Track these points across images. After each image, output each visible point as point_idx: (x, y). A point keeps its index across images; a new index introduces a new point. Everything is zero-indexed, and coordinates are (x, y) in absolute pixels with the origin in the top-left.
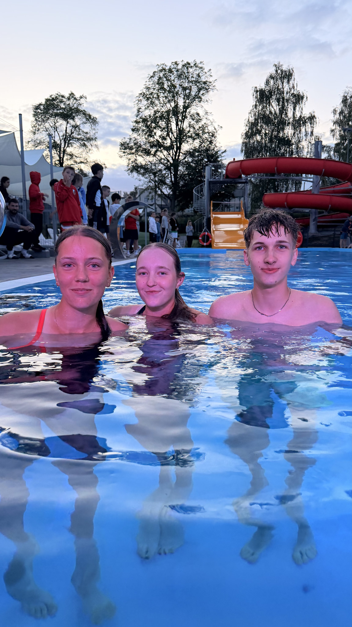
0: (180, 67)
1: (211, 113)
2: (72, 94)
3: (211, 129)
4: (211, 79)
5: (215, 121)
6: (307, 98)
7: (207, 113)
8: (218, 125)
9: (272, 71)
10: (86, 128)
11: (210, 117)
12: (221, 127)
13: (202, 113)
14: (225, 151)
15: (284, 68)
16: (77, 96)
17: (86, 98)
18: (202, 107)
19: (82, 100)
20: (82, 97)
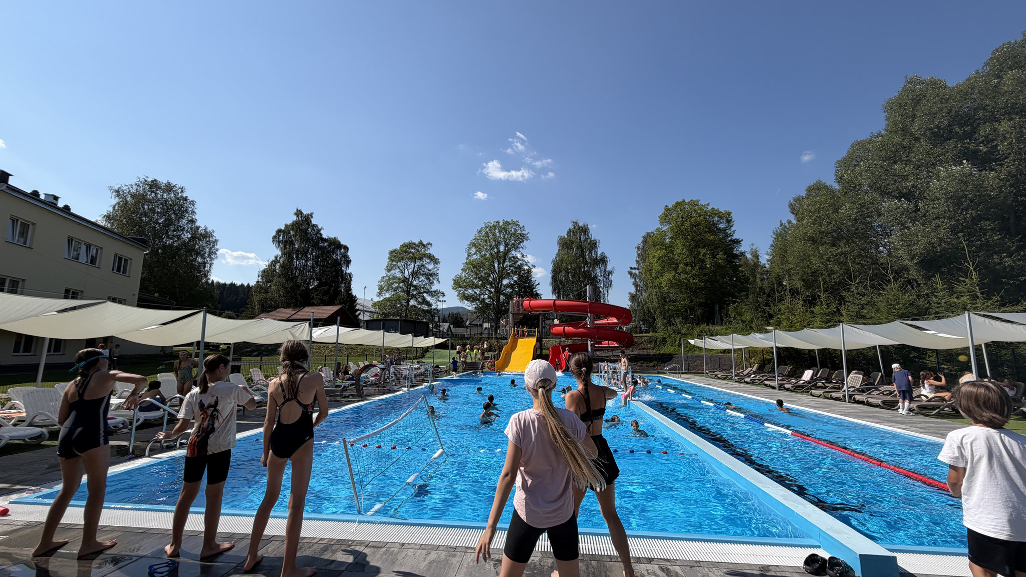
0: (501, 224)
1: (526, 256)
2: (421, 243)
3: (526, 268)
4: (524, 232)
6: (600, 244)
7: (523, 256)
9: (571, 226)
10: (431, 266)
11: (526, 259)
12: (534, 266)
13: (519, 256)
14: (539, 284)
15: (581, 224)
16: (425, 243)
17: (432, 245)
18: (519, 251)
19: (429, 246)
20: (429, 244)
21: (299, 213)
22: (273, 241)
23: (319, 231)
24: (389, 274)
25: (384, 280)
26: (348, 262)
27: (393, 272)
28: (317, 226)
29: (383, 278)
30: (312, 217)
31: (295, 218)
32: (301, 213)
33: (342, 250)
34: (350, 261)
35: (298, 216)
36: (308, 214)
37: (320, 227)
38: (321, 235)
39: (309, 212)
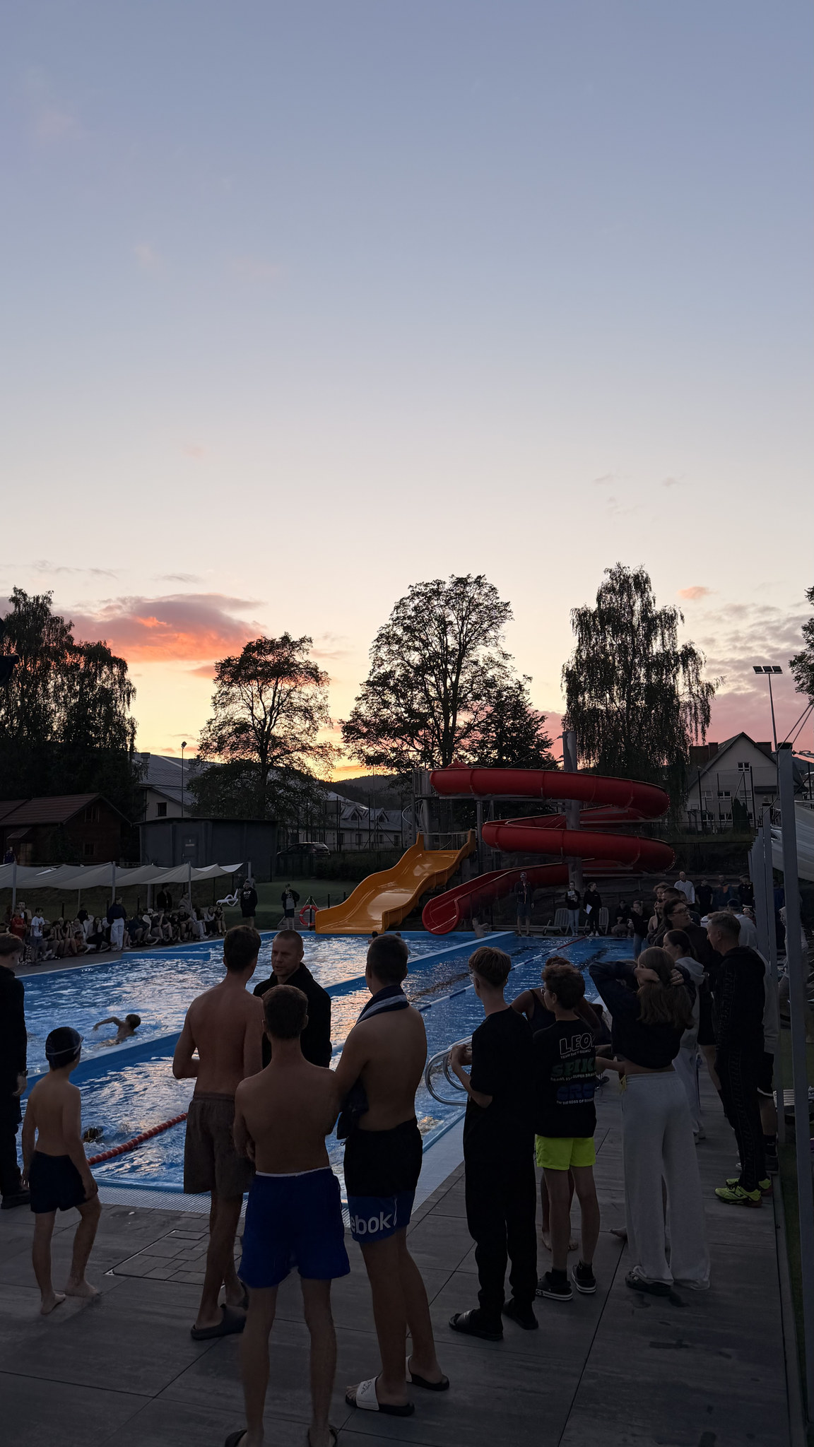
0: (448, 585)
1: (510, 656)
2: (286, 639)
3: (508, 683)
4: (500, 601)
5: (515, 670)
6: (682, 617)
7: (505, 656)
8: (524, 676)
9: (606, 579)
10: (309, 691)
11: (508, 664)
12: (530, 678)
13: (498, 658)
15: (631, 571)
18: (494, 645)
19: (305, 645)
20: (302, 641)
21: (19, 598)
23: (64, 631)
24: (222, 713)
25: (212, 727)
26: (130, 692)
27: (231, 708)
28: (62, 620)
29: (210, 723)
30: (50, 601)
31: (10, 608)
32: (25, 595)
33: (115, 670)
34: (134, 691)
35: (17, 605)
36: (38, 598)
37: (66, 622)
38: (71, 639)
39: (41, 592)
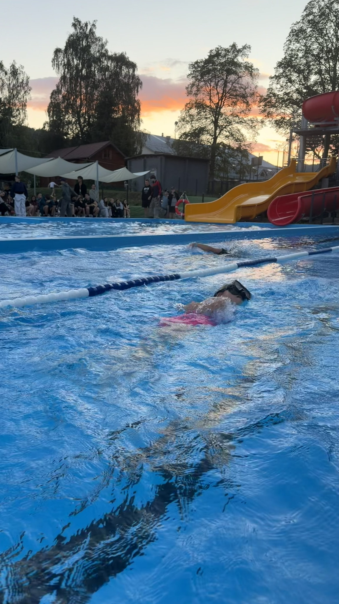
2: (234, 46)
10: (246, 82)
16: (239, 47)
17: (250, 48)
19: (246, 51)
20: (244, 48)
21: (76, 23)
22: (53, 65)
23: (103, 45)
24: (194, 98)
26: (138, 85)
28: (102, 39)
30: (93, 27)
31: (72, 31)
33: (130, 69)
35: (76, 29)
36: (88, 23)
37: (104, 41)
38: (107, 51)
